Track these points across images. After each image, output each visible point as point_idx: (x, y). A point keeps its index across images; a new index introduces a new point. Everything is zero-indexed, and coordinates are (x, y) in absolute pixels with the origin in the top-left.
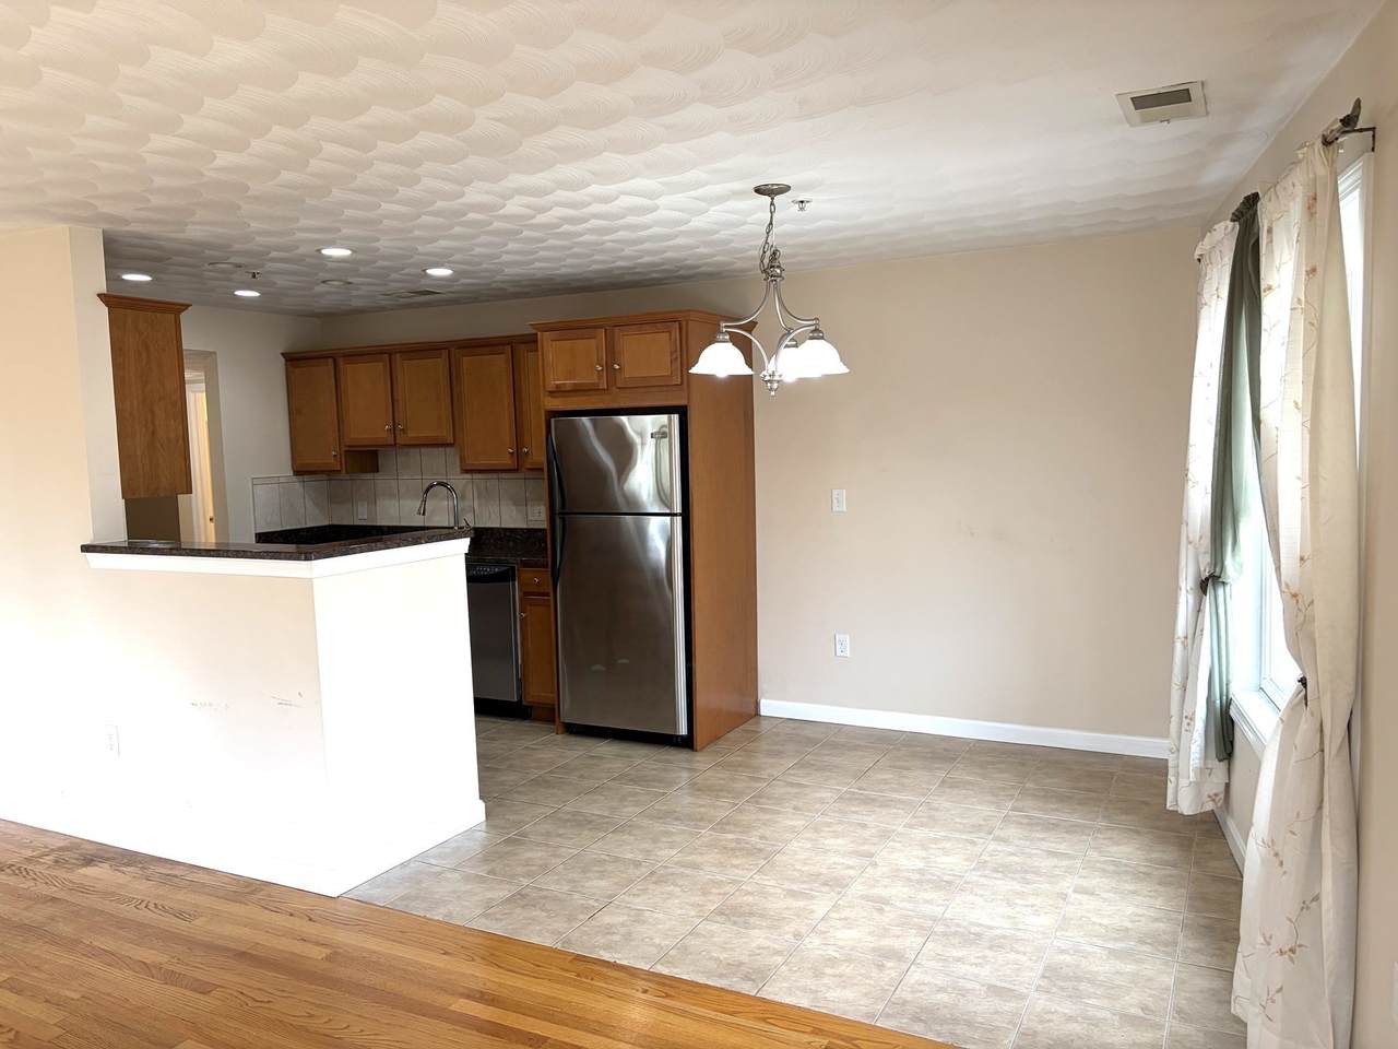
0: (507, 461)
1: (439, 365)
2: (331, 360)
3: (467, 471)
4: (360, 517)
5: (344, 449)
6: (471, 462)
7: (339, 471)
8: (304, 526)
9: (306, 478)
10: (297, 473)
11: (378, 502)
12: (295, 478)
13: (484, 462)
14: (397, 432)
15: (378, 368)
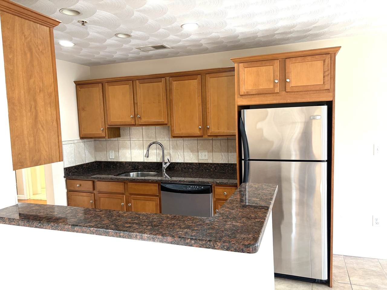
0: (197, 132)
1: (160, 86)
2: (100, 85)
3: (174, 137)
4: (111, 158)
5: (107, 126)
6: (177, 132)
7: (104, 137)
8: (85, 163)
9: (85, 140)
10: (82, 138)
11: (120, 151)
12: (81, 140)
13: (184, 132)
14: (136, 119)
15: (126, 88)
